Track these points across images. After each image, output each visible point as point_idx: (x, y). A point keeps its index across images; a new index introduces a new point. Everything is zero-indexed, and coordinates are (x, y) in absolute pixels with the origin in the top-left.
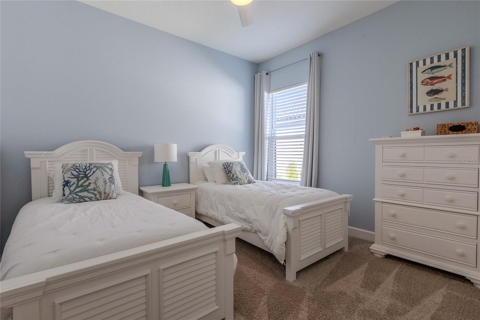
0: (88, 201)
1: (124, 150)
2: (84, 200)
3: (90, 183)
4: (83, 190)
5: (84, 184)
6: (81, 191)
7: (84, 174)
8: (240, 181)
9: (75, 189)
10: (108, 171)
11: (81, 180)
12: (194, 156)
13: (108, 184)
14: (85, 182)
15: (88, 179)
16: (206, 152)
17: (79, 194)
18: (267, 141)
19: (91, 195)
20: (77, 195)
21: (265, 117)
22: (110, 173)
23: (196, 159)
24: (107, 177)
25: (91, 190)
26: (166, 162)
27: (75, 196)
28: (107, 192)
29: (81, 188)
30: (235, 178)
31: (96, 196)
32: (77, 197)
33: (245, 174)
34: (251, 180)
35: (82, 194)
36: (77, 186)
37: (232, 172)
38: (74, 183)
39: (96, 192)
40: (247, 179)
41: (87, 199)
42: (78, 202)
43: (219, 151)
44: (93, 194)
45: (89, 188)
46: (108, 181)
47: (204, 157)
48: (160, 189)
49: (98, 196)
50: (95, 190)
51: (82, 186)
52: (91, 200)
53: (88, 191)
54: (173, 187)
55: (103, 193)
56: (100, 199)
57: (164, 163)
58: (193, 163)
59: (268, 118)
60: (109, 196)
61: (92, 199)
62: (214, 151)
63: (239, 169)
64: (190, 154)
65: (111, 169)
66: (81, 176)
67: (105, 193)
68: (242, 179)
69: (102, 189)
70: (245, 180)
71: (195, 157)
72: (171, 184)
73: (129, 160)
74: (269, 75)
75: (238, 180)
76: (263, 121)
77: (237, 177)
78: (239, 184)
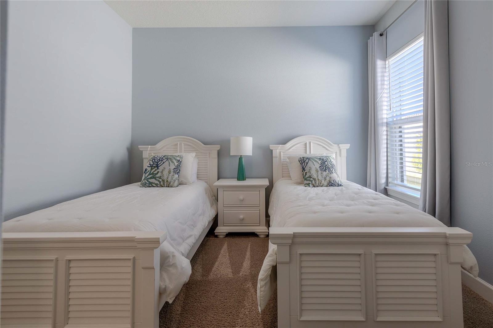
0: (155, 187)
1: (205, 144)
2: (152, 185)
3: (158, 172)
4: (153, 177)
5: (154, 173)
6: (151, 178)
7: (156, 164)
8: (313, 182)
9: (148, 176)
10: (175, 162)
11: (153, 168)
12: (277, 149)
13: (172, 173)
14: (156, 170)
15: (158, 169)
16: (292, 145)
17: (149, 180)
18: (385, 128)
19: (157, 182)
20: (148, 181)
21: (379, 96)
22: (176, 164)
23: (280, 153)
24: (172, 167)
25: (158, 177)
26: (241, 156)
27: (146, 182)
28: (169, 180)
29: (151, 176)
30: (308, 178)
31: (160, 183)
32: (148, 182)
33: (324, 173)
34: (332, 182)
35: (151, 180)
36: (150, 174)
37: (305, 169)
38: (149, 171)
39: (160, 180)
40: (327, 180)
41: (154, 185)
42: (148, 187)
43: (310, 143)
44: (159, 181)
45: (157, 176)
46: (172, 171)
47: (291, 150)
48: (235, 182)
49: (162, 183)
50: (160, 178)
51: (153, 174)
52: (158, 187)
53: (155, 178)
54: (248, 182)
55: (165, 182)
56: (163, 186)
57: (240, 157)
58: (276, 157)
59: (385, 95)
60: (170, 184)
61: (158, 185)
62: (303, 143)
63: (317, 166)
64: (272, 147)
65: (179, 160)
66: (154, 165)
67: (167, 181)
68: (317, 179)
69: (165, 178)
70: (323, 181)
71: (278, 151)
72: (246, 179)
73: (209, 153)
74: (384, 36)
75: (310, 180)
76: (376, 101)
77: (310, 177)
78: (311, 185)
